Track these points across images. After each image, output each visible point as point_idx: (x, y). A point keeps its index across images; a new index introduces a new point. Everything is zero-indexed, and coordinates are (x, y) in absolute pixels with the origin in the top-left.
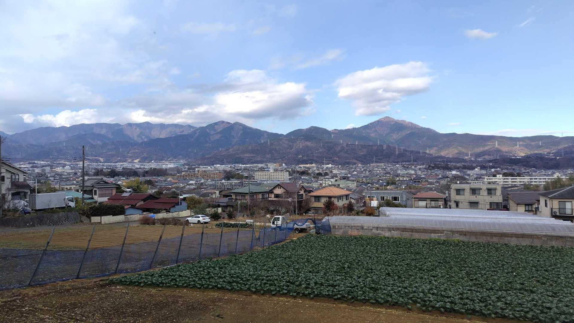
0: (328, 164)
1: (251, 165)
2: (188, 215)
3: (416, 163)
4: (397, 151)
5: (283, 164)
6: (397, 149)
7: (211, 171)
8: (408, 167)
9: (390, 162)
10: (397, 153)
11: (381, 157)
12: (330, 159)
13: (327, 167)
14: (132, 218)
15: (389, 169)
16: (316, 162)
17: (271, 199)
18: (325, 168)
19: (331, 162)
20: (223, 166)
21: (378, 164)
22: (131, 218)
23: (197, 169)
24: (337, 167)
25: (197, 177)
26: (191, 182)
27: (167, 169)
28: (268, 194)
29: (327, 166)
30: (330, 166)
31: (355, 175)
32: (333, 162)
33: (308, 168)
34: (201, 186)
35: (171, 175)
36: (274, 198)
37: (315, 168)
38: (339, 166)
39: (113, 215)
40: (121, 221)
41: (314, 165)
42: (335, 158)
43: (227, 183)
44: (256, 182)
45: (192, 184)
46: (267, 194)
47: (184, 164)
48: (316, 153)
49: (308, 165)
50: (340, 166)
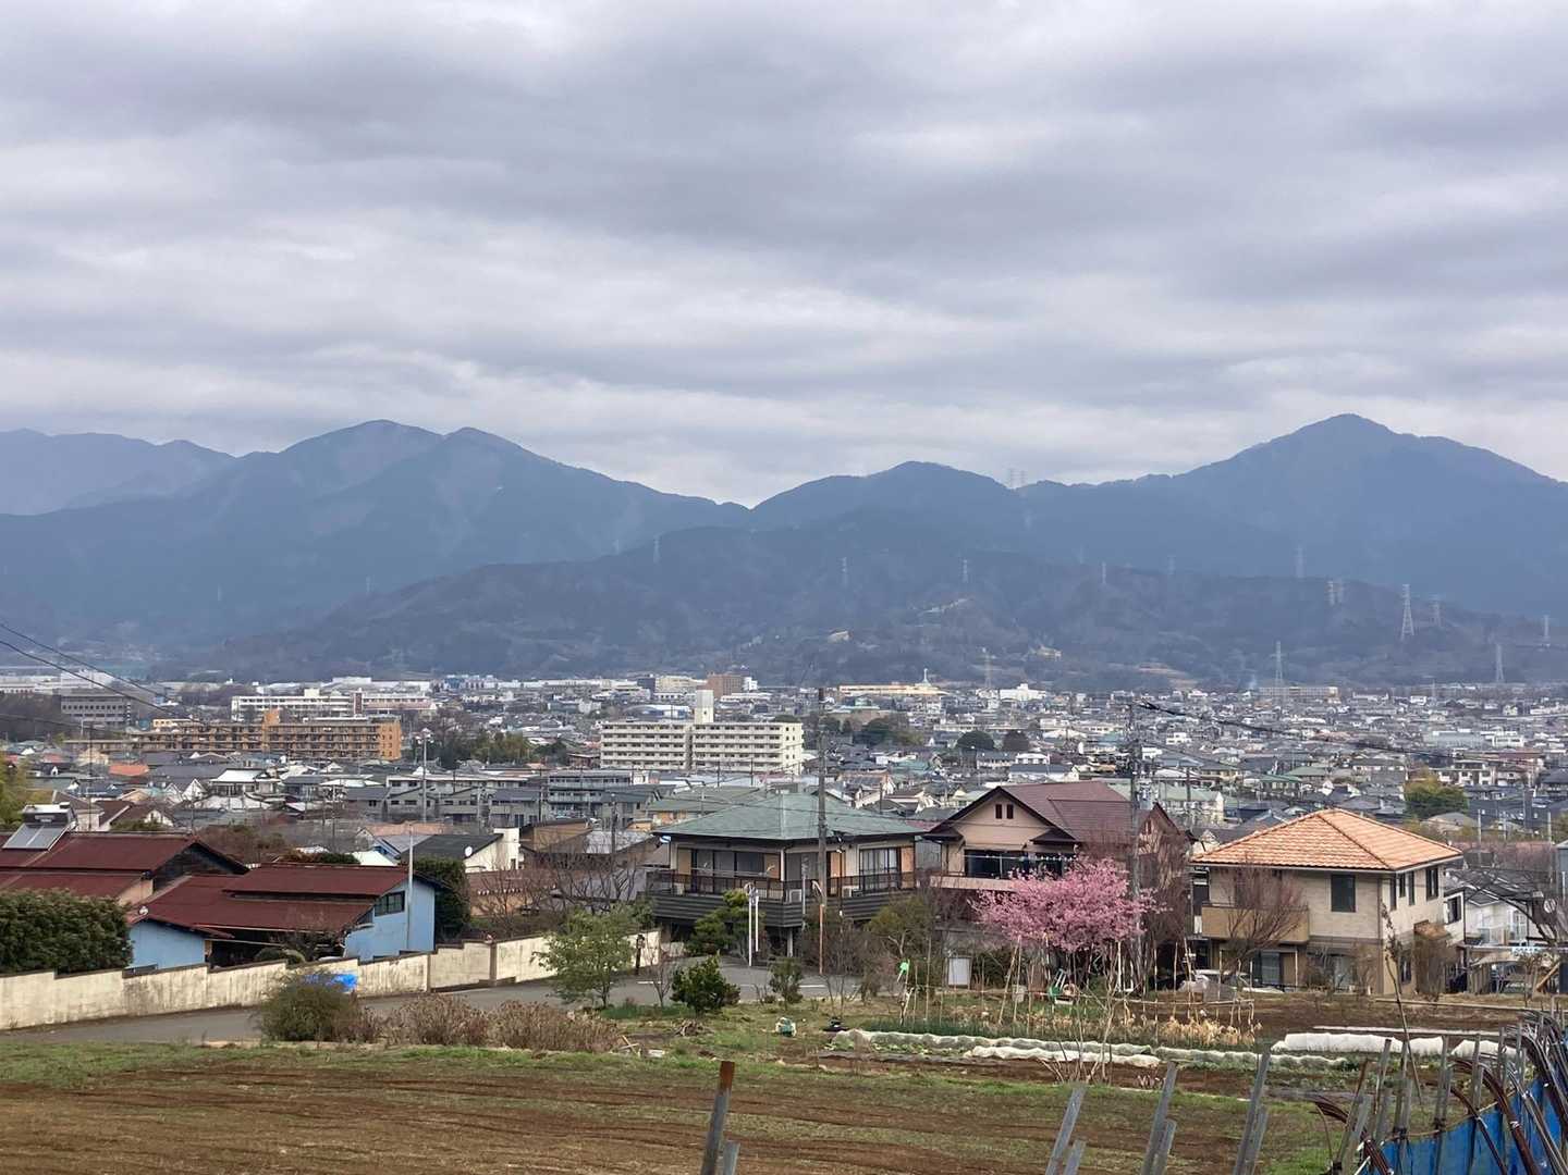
0: (1013, 684)
1: (551, 683)
2: (474, 979)
3: (1519, 688)
4: (1407, 614)
5: (749, 679)
6: (1407, 603)
7: (325, 714)
8: (1478, 713)
9: (1368, 681)
10: (1408, 625)
11: (1311, 651)
12: (1016, 656)
13: (1006, 704)
14: (166, 996)
15: (1370, 720)
16: (939, 674)
17: (949, 883)
18: (993, 705)
19: (1018, 672)
20: (392, 685)
21: (1305, 690)
22: (160, 991)
23: (236, 703)
24: (1061, 701)
25: (250, 745)
26: (230, 776)
27: (60, 698)
28: (898, 850)
29: (1005, 694)
30: (1024, 693)
31: (1181, 748)
32: (1034, 674)
33: (892, 704)
34: (290, 799)
35: (92, 732)
36: (966, 874)
37: (935, 708)
38: (1073, 699)
39: (62, 972)
40: (106, 1014)
41: (925, 689)
42: (1045, 652)
43: (454, 783)
44: (627, 779)
45: (235, 790)
46: (892, 854)
47: (154, 668)
48: (932, 619)
49: (894, 690)
50: (1081, 697)
